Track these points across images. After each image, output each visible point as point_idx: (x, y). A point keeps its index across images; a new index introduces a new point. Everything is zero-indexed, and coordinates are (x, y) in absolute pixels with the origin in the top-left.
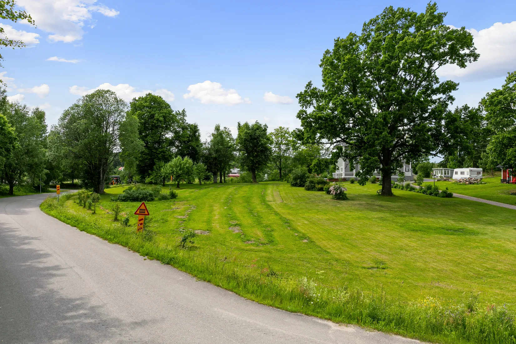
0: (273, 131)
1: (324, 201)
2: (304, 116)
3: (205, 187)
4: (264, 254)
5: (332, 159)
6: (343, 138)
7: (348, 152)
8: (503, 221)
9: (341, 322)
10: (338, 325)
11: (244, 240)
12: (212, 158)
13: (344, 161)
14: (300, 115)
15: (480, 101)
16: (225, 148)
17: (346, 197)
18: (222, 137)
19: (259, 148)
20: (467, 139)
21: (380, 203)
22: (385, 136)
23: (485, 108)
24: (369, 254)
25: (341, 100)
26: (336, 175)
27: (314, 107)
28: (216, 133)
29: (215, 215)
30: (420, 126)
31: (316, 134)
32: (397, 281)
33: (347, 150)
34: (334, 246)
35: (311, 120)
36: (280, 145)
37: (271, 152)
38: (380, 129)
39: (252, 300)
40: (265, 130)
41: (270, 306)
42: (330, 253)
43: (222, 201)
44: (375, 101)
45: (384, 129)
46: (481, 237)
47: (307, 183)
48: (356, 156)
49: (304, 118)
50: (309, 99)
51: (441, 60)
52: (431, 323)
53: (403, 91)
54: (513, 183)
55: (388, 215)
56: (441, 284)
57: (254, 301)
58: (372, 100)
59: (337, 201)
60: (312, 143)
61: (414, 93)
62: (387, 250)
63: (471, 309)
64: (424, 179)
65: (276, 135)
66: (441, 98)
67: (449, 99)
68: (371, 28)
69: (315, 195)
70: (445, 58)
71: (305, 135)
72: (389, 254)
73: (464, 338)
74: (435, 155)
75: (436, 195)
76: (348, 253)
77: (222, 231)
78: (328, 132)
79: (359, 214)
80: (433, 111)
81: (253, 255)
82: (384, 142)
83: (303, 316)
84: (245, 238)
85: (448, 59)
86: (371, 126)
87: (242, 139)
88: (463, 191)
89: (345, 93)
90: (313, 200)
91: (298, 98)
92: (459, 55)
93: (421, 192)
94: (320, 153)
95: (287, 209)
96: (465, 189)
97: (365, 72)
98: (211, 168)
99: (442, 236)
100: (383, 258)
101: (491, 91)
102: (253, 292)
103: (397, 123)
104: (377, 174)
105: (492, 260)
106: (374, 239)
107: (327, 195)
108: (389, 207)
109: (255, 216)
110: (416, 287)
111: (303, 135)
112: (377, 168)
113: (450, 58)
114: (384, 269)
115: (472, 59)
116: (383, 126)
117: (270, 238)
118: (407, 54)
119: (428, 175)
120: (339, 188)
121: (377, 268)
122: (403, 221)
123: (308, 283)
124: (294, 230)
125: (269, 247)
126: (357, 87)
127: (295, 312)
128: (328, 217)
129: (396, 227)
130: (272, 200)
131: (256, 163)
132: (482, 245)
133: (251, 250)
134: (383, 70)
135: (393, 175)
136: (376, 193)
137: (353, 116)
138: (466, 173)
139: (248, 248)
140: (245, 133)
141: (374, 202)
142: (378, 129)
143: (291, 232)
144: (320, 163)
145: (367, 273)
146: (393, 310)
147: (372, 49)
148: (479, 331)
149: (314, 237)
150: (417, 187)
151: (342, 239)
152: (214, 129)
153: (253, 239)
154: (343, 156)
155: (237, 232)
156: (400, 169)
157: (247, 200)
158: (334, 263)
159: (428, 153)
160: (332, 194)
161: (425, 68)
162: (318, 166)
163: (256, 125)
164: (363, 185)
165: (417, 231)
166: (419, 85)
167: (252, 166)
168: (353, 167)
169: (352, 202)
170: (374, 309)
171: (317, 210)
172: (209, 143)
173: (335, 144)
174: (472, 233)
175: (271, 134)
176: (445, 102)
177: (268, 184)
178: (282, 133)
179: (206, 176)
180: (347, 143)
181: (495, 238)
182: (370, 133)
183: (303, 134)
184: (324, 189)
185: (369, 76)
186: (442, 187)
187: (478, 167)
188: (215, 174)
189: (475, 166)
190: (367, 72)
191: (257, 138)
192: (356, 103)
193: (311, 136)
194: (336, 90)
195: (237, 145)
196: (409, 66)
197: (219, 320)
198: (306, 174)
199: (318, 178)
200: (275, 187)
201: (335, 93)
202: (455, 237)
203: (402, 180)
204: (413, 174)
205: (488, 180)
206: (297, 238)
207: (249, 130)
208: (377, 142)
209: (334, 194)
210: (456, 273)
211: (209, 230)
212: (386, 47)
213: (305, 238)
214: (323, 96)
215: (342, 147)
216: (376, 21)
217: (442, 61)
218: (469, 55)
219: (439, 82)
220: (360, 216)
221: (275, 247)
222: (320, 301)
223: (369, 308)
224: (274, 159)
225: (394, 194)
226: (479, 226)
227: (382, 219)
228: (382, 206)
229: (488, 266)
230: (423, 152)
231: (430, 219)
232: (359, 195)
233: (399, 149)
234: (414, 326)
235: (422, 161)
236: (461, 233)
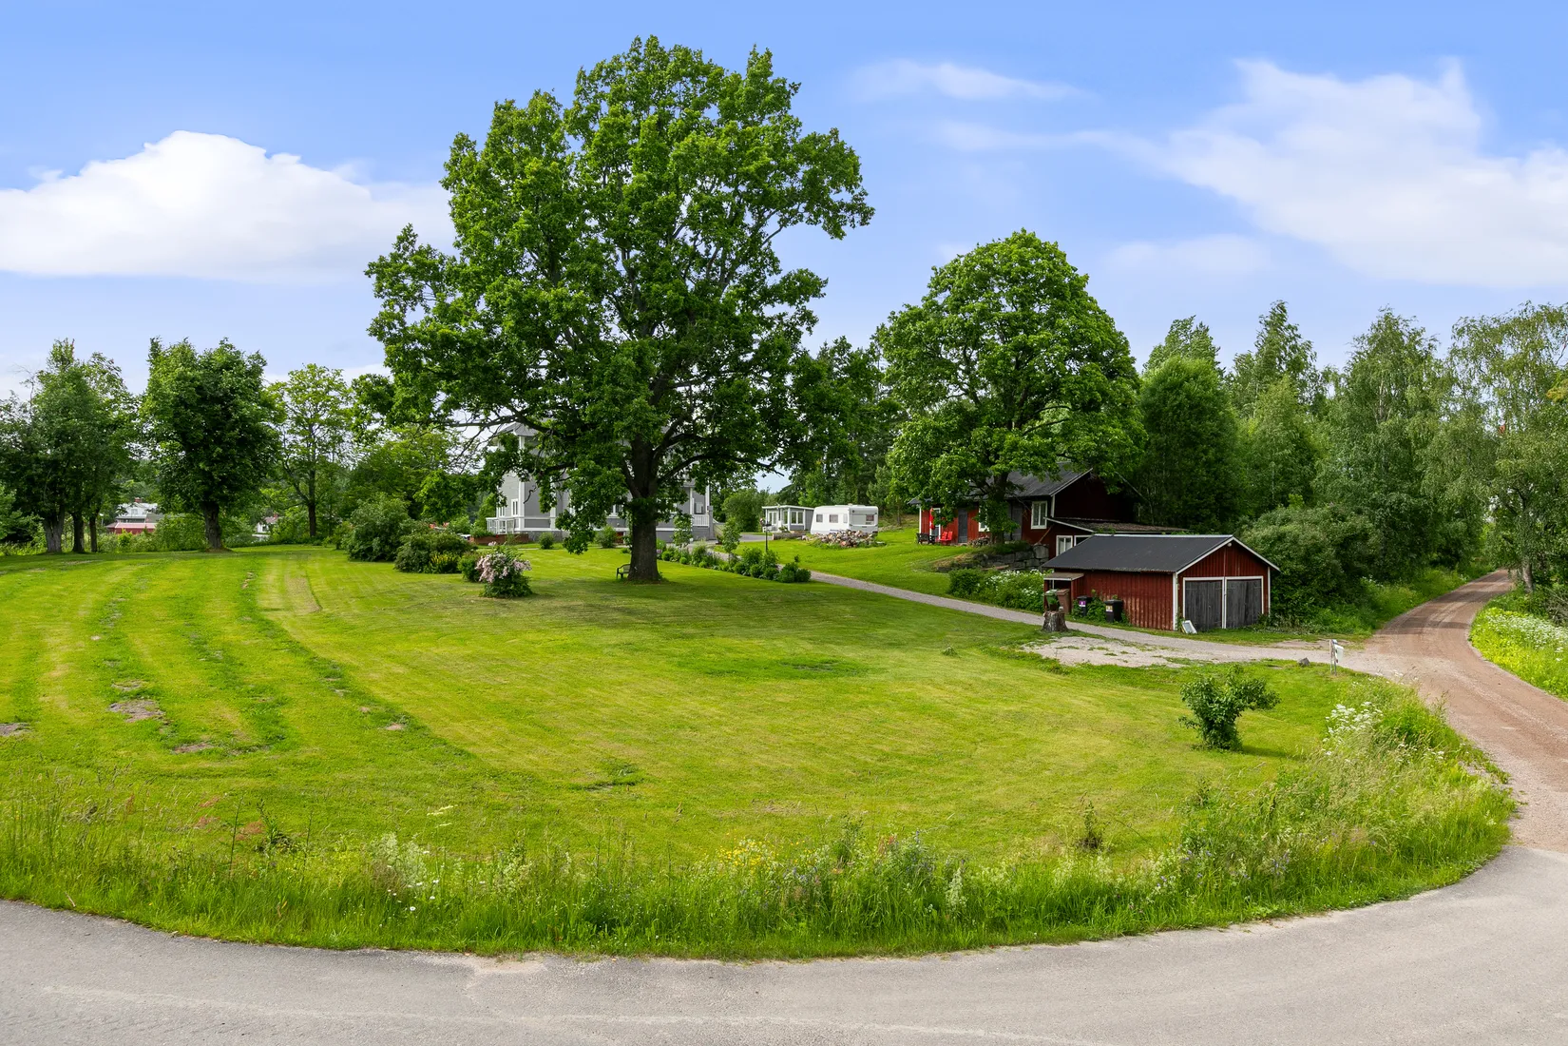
0: (286, 379)
1: (459, 604)
2: (394, 331)
3: (9, 567)
4: (248, 782)
5: (485, 473)
6: (519, 410)
7: (534, 452)
8: (922, 636)
9: (504, 950)
10: (493, 961)
11: (171, 744)
12: (38, 460)
13: (522, 480)
14: (382, 327)
15: (874, 332)
16: (94, 425)
17: (526, 588)
18: (82, 389)
19: (232, 433)
20: (845, 427)
21: (622, 602)
22: (641, 408)
23: (885, 350)
24: (592, 749)
25: (515, 294)
26: (496, 524)
27: (427, 309)
28: (55, 372)
29: (50, 666)
30: (733, 387)
31: (433, 394)
32: (669, 813)
33: (531, 448)
34: (488, 734)
35: (419, 346)
36: (311, 426)
37: (276, 446)
38: (626, 387)
39: (198, 935)
40: (256, 372)
41: (268, 942)
42: (475, 757)
43: (82, 614)
44: (613, 306)
45: (637, 389)
46: (872, 677)
47: (405, 550)
48: (558, 468)
49: (393, 340)
50: (408, 282)
51: (787, 211)
52: (750, 908)
53: (691, 285)
54: (942, 543)
55: (646, 635)
56: (780, 808)
57: (204, 936)
58: (605, 301)
59: (499, 600)
60: (421, 422)
61: (718, 294)
62: (642, 734)
63: (844, 855)
64: (741, 534)
65: (298, 390)
66: (784, 314)
67: (802, 319)
68: (599, 90)
69: (431, 587)
70: (795, 207)
71: (397, 392)
72: (648, 742)
73: (827, 931)
74: (769, 468)
75: (770, 576)
76: (530, 749)
77: (79, 719)
78: (475, 390)
79: (565, 637)
80: (765, 346)
81: (207, 790)
82: (636, 426)
83: (382, 954)
84: (175, 736)
85: (801, 210)
86: (603, 376)
87: (168, 396)
88: (834, 566)
89: (524, 275)
90: (422, 600)
91: (374, 276)
92: (826, 203)
93: (734, 568)
94: (448, 456)
95: (336, 633)
96: (838, 560)
97: (585, 217)
98: (36, 499)
99: (784, 684)
100: (632, 754)
101: (899, 309)
102: (202, 909)
103: (672, 376)
104: (617, 521)
105: (894, 733)
106: (606, 706)
107: (470, 584)
108: (649, 612)
109: (217, 661)
110: (716, 823)
111: (392, 395)
112: (619, 503)
113: (806, 209)
114: (633, 784)
115: (858, 217)
116: (636, 380)
117: (273, 727)
118: (699, 183)
119: (751, 525)
120: (506, 562)
121: (614, 784)
122: (684, 651)
123: (401, 851)
124: (360, 696)
125: (267, 757)
126: (562, 259)
127: (354, 947)
128: (470, 652)
129: (668, 667)
130: (280, 607)
131: (220, 484)
132: (874, 699)
133: (199, 774)
134: (636, 217)
135: (661, 522)
136: (613, 576)
137: (549, 344)
138: (841, 518)
139: (184, 766)
140: (178, 379)
141: (607, 600)
142: (622, 386)
143: (346, 703)
144: (446, 486)
145: (584, 802)
146: (651, 892)
147: (601, 151)
148: (861, 906)
149: (422, 713)
150: (725, 556)
151: (512, 712)
152: (49, 356)
153: (204, 736)
154: (518, 466)
155: (144, 717)
156: (681, 507)
157: (187, 610)
158: (488, 784)
159: (750, 462)
160: (484, 581)
161: (745, 226)
162: (440, 496)
163: (221, 351)
164: (578, 553)
165: (721, 673)
166: (732, 274)
167: (207, 494)
168: (551, 499)
169: (546, 603)
170: (601, 896)
171: (436, 630)
172: (24, 406)
173: (494, 428)
174: (854, 670)
175: (277, 386)
176: (793, 325)
177: (267, 554)
178: (317, 385)
179: (12, 529)
180: (532, 425)
181: (900, 678)
182: (600, 398)
183: (391, 390)
184: (459, 567)
185: (596, 230)
186: (785, 553)
187: (867, 504)
188: (52, 521)
189: (864, 500)
190: (590, 216)
191: (226, 399)
192: (560, 306)
193: (416, 398)
194: (497, 262)
195: (146, 420)
196: (705, 217)
197: (63, 1023)
198: (401, 519)
199: (440, 531)
200: (292, 566)
201: (493, 271)
202: (814, 682)
203: (684, 538)
204: (714, 521)
205: (891, 536)
206: (367, 720)
207: (194, 367)
208: (618, 425)
209: (491, 579)
210: (813, 774)
211: (24, 721)
212: (642, 153)
213: (396, 719)
214: (456, 276)
215: (517, 437)
216: (612, 71)
217: (787, 215)
218: (850, 208)
219: (780, 272)
220: (568, 641)
221: (288, 755)
222: (439, 901)
223: (586, 895)
224: (289, 471)
225: (664, 576)
226: (866, 652)
227: (630, 647)
228: (630, 612)
229: (887, 749)
230: (740, 460)
231: (756, 642)
232: (567, 581)
233: (677, 451)
234: (708, 925)
235: (738, 486)
236: (827, 672)
